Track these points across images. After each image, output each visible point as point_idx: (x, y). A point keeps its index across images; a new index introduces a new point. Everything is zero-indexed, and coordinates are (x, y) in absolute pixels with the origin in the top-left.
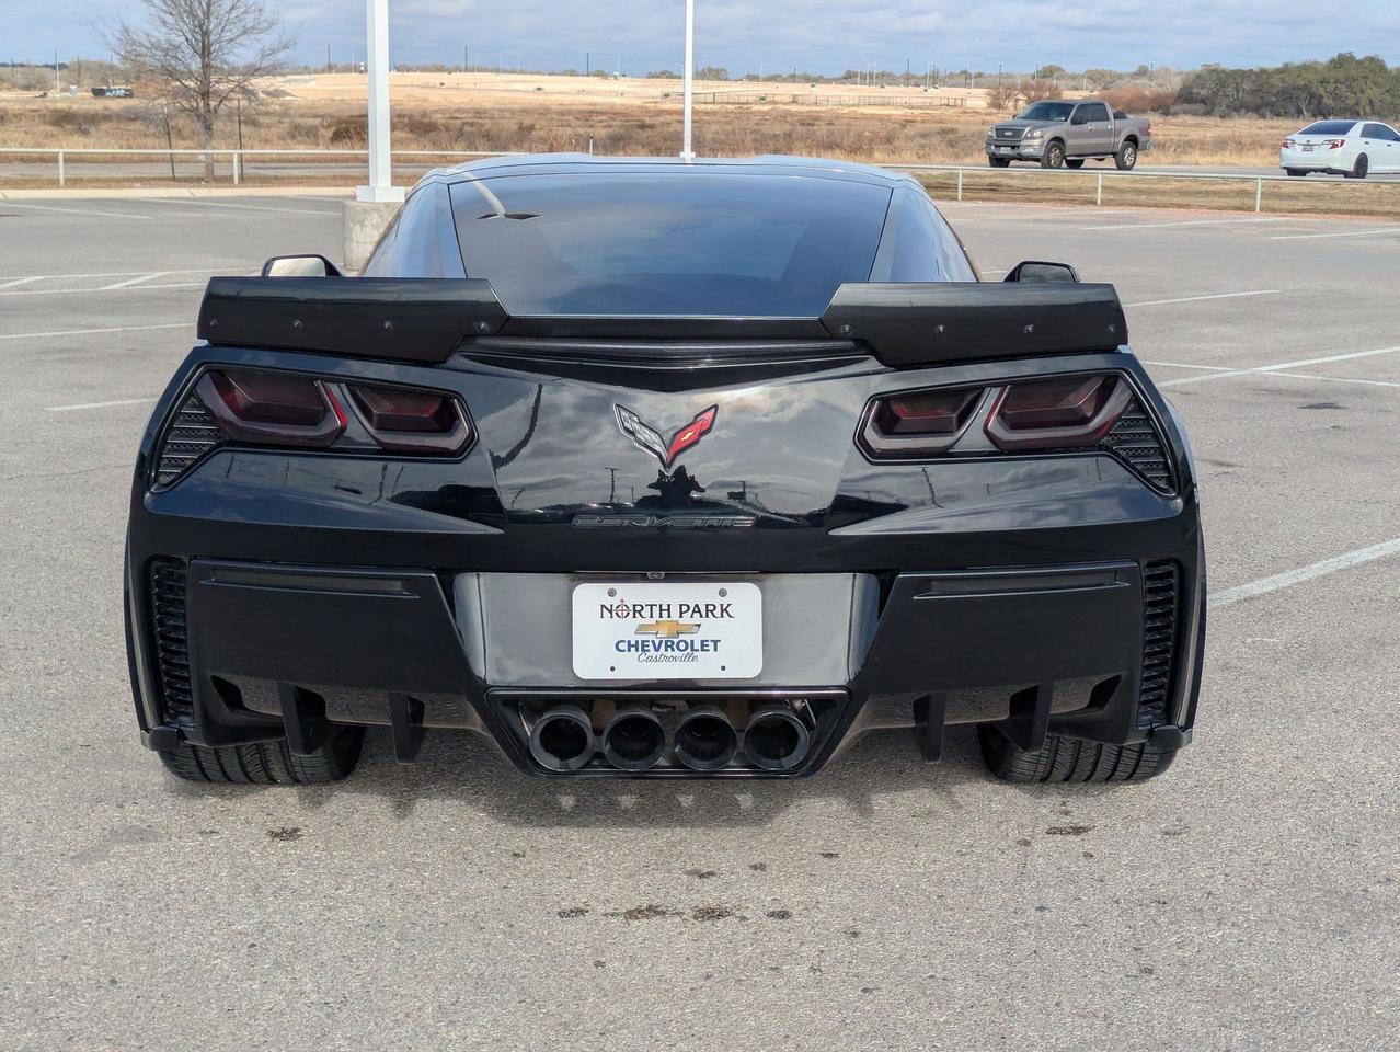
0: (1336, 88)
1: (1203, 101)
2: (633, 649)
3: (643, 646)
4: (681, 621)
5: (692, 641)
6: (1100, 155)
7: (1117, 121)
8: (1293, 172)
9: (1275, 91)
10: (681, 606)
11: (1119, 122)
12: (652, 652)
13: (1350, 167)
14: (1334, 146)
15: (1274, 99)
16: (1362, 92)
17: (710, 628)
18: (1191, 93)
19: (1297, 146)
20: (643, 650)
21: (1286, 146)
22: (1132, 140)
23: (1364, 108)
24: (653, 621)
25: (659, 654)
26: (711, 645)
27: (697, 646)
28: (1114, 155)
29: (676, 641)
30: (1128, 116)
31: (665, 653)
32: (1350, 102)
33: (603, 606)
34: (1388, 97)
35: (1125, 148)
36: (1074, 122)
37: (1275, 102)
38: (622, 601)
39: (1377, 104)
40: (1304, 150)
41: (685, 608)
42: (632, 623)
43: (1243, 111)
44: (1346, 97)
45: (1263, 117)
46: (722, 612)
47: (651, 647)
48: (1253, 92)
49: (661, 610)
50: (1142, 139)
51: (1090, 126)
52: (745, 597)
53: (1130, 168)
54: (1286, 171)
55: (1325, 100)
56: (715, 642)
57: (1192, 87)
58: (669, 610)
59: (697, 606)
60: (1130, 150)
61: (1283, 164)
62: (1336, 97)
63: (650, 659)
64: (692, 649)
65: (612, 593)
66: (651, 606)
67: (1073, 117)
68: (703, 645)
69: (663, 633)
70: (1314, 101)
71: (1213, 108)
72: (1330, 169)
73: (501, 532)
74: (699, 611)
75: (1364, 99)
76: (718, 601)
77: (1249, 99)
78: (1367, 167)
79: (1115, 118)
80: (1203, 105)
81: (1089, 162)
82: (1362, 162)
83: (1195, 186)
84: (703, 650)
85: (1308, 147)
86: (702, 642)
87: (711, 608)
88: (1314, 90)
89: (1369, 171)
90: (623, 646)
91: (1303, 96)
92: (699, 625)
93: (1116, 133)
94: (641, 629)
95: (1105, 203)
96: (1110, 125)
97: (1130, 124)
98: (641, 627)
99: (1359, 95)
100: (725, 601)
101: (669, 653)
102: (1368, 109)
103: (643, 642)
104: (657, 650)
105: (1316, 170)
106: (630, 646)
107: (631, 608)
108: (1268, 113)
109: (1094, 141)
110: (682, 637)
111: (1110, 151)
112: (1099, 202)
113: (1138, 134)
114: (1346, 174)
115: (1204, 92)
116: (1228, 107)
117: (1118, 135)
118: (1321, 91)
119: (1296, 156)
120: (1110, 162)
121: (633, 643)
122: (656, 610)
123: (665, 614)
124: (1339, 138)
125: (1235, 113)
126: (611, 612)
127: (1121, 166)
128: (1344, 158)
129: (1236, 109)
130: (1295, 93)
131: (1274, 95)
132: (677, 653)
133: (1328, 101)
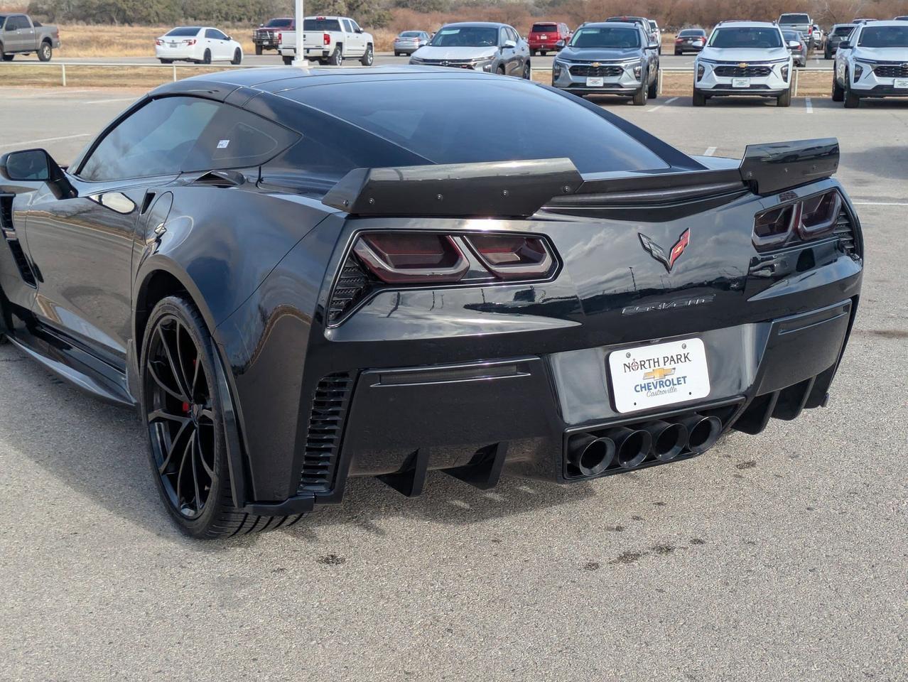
0: (134, 5)
1: (46, 13)
2: (643, 389)
3: (648, 386)
4: (666, 367)
5: (672, 380)
6: (27, 51)
7: (36, 28)
8: (164, 61)
9: (94, 6)
10: (664, 358)
11: (38, 29)
12: (653, 390)
13: (201, 57)
14: (190, 44)
15: (94, 12)
16: (151, 7)
17: (681, 369)
18: (37, 8)
19: (166, 44)
20: (649, 389)
21: (159, 44)
22: (48, 41)
23: (154, 17)
24: (651, 370)
25: (657, 390)
26: (682, 380)
27: (675, 382)
28: (37, 51)
29: (664, 380)
30: (42, 24)
31: (660, 389)
32: (144, 14)
33: (625, 364)
34: (167, 11)
35: (43, 46)
36: (8, 29)
37: (96, 14)
38: (634, 360)
39: (161, 15)
40: (171, 46)
41: (666, 359)
42: (641, 372)
43: (74, 20)
44: (142, 11)
45: (88, 23)
46: (685, 358)
47: (652, 387)
48: (79, 7)
49: (654, 362)
50: (54, 40)
51: (19, 32)
52: (695, 347)
53: (48, 60)
54: (160, 60)
55: (128, 13)
56: (684, 378)
57: (37, 4)
58: (658, 362)
59: (672, 357)
60: (47, 48)
61: (159, 56)
62: (134, 10)
63: (653, 394)
64: (674, 385)
65: (629, 356)
66: (649, 360)
67: (6, 25)
68: (678, 381)
69: (657, 377)
70: (121, 13)
71: (54, 18)
72: (189, 59)
73: (580, 324)
74: (674, 360)
75: (152, 12)
76: (682, 352)
77: (78, 12)
78: (210, 56)
79: (35, 26)
80: (46, 16)
81: (17, 57)
82: (208, 53)
83: (103, 72)
84: (679, 384)
85: (173, 44)
86: (678, 378)
87: (679, 357)
88: (119, 5)
89: (212, 59)
90: (638, 388)
91: (114, 9)
92: (674, 369)
93: (36, 36)
94: (646, 376)
95: (69, 85)
96: (32, 31)
97: (46, 29)
98: (646, 374)
99: (150, 9)
100: (685, 351)
101: (662, 389)
102: (156, 19)
103: (648, 384)
104: (656, 388)
105: (180, 60)
106: (642, 388)
107: (639, 363)
108: (91, 21)
109: (22, 42)
110: (667, 378)
111: (33, 48)
112: (64, 84)
113: (50, 36)
114: (197, 62)
115: (45, 7)
116: (63, 17)
117: (38, 38)
118: (125, 7)
119: (166, 50)
120: (34, 56)
121: (643, 386)
122: (652, 362)
123: (656, 364)
124: (192, 38)
125: (69, 21)
126: (629, 367)
127: (42, 59)
128: (197, 52)
129: (70, 19)
130: (108, 8)
131: (94, 9)
132: (666, 388)
133: (129, 13)
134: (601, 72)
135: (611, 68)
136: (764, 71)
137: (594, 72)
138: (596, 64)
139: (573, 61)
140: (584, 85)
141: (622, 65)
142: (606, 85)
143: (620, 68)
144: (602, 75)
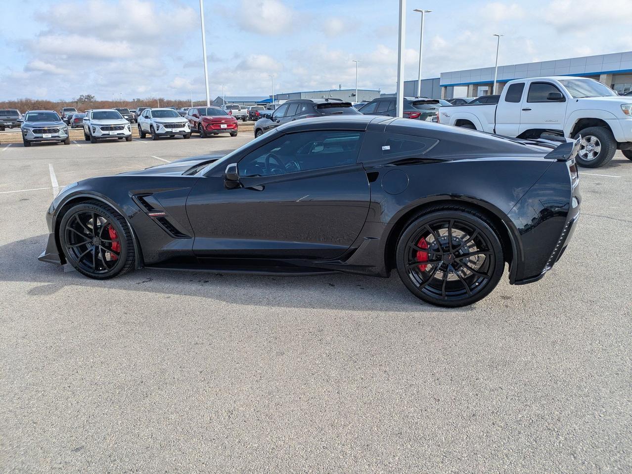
134: (49, 131)
135: (53, 129)
136: (122, 128)
137: (45, 132)
138: (46, 128)
139: (33, 127)
140: (42, 137)
141: (58, 128)
142: (52, 137)
143: (58, 129)
144: (50, 133)
